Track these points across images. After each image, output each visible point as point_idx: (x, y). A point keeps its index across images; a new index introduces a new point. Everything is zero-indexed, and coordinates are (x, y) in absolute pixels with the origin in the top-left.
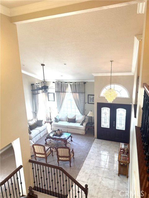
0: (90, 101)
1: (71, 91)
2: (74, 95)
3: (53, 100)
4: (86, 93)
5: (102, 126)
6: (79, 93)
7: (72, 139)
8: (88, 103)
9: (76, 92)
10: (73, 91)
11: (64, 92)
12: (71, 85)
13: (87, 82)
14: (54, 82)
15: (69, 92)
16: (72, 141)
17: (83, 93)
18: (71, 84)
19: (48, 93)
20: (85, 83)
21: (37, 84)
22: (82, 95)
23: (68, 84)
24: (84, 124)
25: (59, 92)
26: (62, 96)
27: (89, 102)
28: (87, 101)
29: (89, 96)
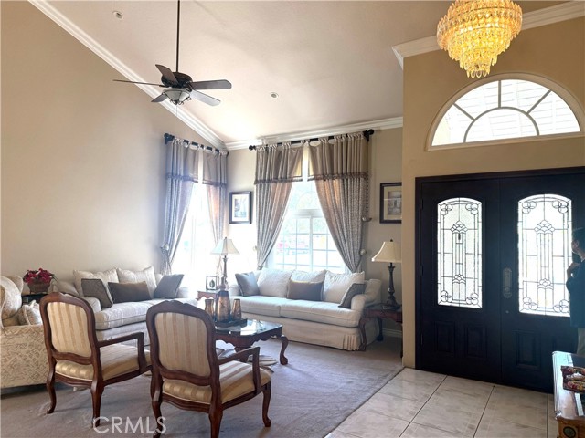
0: (389, 213)
1: (311, 173)
2: (322, 189)
3: (247, 219)
4: (372, 180)
5: (442, 301)
6: (343, 176)
7: (286, 355)
8: (382, 221)
9: (332, 176)
10: (320, 172)
11: (287, 179)
12: (312, 150)
13: (379, 131)
14: (254, 147)
15: (305, 177)
16: (284, 361)
17: (358, 174)
18: (313, 144)
19: (232, 194)
20: (368, 134)
21: (186, 141)
22: (357, 186)
23: (303, 147)
24: (358, 303)
25: (269, 181)
26: (277, 197)
27: (385, 218)
28: (375, 212)
29: (386, 189)
